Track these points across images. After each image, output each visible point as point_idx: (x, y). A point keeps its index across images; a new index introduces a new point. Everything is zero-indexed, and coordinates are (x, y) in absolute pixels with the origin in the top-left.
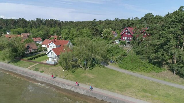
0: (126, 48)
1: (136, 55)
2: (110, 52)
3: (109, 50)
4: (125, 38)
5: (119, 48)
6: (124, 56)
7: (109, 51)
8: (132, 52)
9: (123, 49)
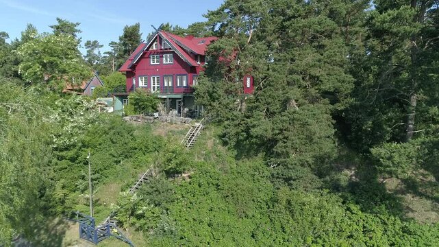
0: (173, 127)
1: (237, 158)
2: (73, 160)
3: (67, 148)
4: (148, 82)
5: (130, 131)
6: (171, 173)
7: (71, 153)
8: (210, 143)
9: (156, 133)
